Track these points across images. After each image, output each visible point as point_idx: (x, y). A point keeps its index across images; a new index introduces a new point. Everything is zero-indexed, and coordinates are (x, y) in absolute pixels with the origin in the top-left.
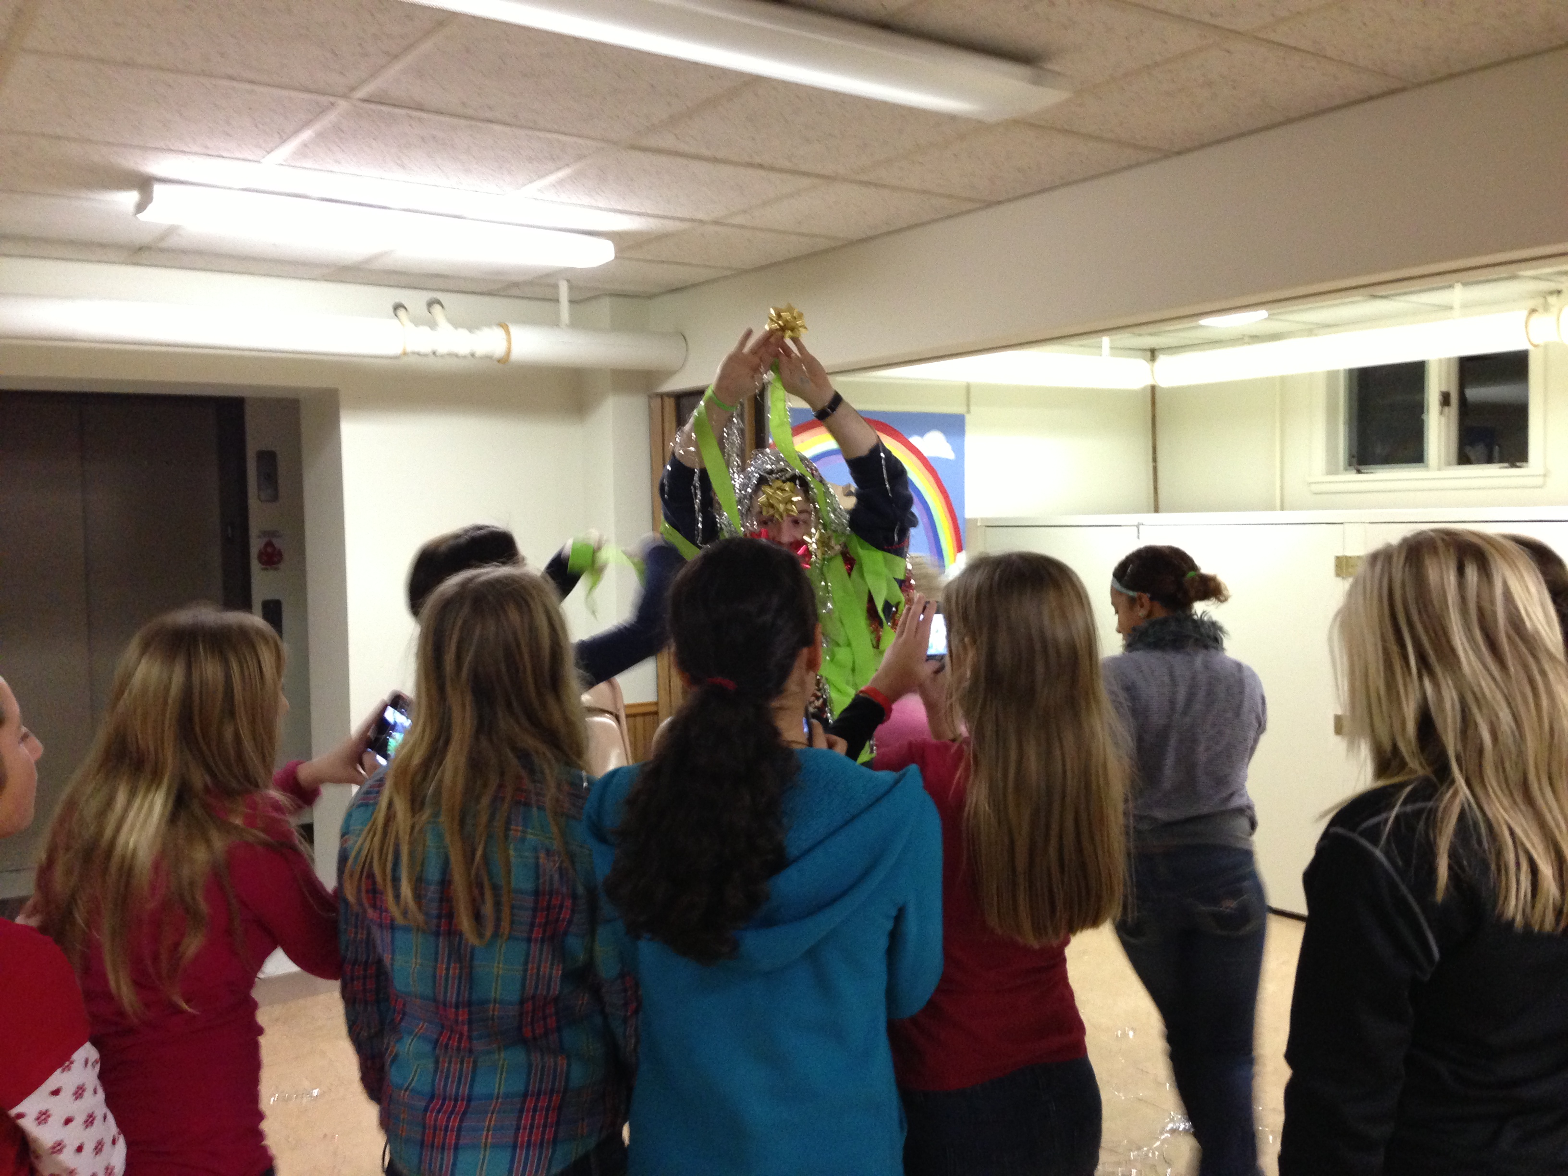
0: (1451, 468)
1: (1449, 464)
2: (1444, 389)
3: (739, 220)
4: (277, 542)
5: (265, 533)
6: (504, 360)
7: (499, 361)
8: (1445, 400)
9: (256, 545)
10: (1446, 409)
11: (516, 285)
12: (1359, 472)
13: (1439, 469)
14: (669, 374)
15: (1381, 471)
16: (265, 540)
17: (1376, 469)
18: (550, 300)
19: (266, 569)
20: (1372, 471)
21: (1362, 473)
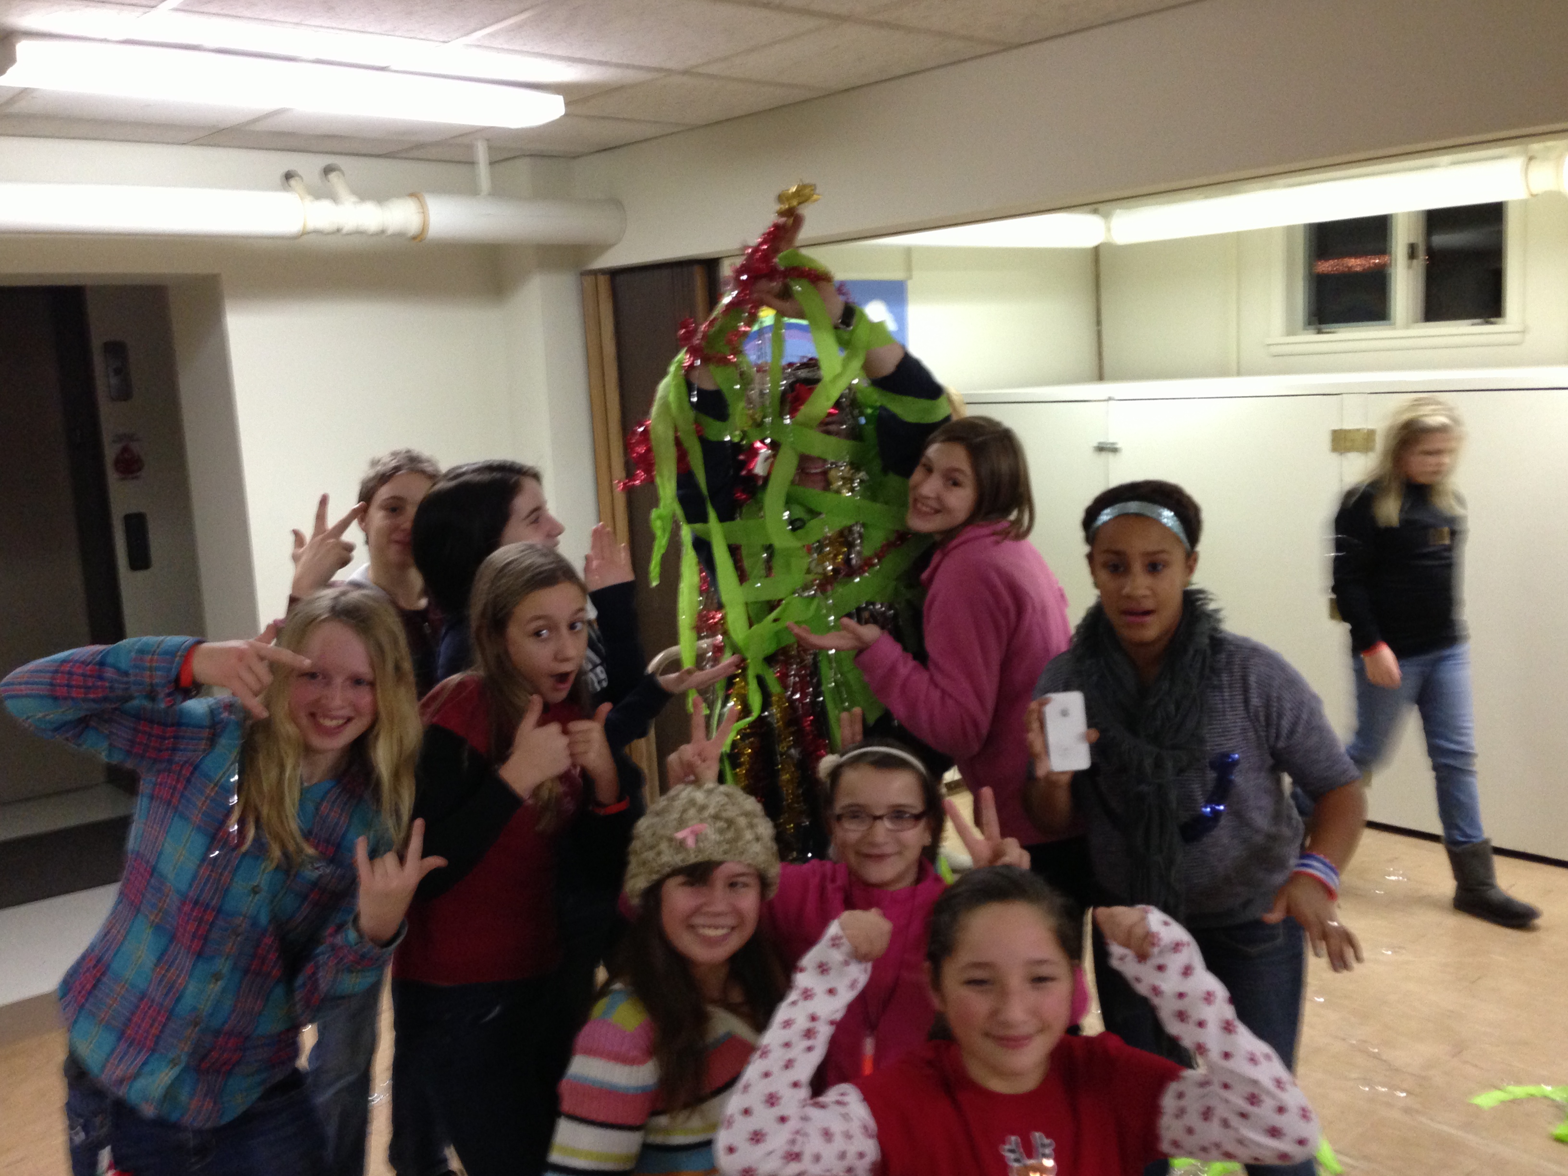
0: (1416, 325)
1: (1416, 322)
2: (1412, 241)
3: (713, 69)
4: (135, 447)
5: (119, 438)
6: (419, 237)
7: (414, 238)
8: (1412, 252)
9: (110, 452)
10: (1415, 261)
11: (420, 146)
12: (1320, 332)
13: (1407, 326)
14: (603, 248)
15: (1344, 330)
16: (119, 446)
17: (1339, 328)
18: (466, 163)
19: (123, 479)
20: (1332, 330)
21: (1323, 333)
